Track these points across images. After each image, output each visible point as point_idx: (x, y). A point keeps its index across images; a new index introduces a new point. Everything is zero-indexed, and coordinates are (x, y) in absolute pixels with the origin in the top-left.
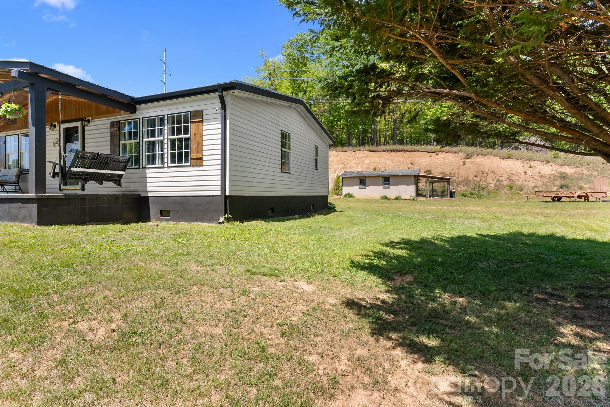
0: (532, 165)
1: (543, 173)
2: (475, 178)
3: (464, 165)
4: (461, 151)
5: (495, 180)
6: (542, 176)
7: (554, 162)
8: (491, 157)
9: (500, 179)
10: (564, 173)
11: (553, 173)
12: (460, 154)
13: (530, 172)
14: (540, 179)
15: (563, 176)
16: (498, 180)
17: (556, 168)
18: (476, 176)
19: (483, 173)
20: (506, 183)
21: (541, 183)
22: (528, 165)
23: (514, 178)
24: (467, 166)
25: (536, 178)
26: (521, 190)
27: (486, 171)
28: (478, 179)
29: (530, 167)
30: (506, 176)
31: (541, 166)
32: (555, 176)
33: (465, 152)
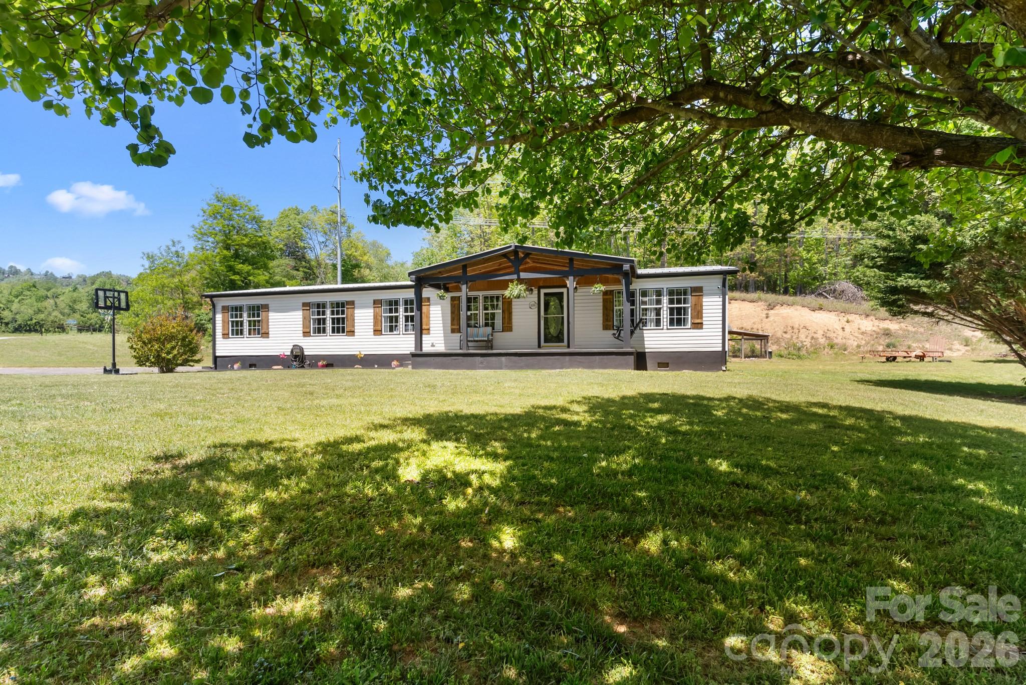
0: (850, 318)
1: (863, 329)
2: (785, 335)
3: (767, 317)
4: (760, 299)
5: (809, 338)
6: (863, 333)
7: (874, 315)
8: (799, 308)
9: (815, 336)
10: (888, 329)
11: (874, 329)
12: (760, 303)
13: (848, 328)
14: (861, 336)
15: (887, 333)
16: (812, 338)
17: (877, 323)
18: (785, 333)
19: (793, 328)
20: (822, 341)
21: (864, 342)
22: (845, 319)
23: (831, 335)
24: (771, 319)
25: (856, 334)
26: (845, 350)
27: (796, 326)
28: (788, 336)
29: (848, 322)
30: (820, 332)
31: (860, 321)
32: (878, 333)
33: (766, 301)
